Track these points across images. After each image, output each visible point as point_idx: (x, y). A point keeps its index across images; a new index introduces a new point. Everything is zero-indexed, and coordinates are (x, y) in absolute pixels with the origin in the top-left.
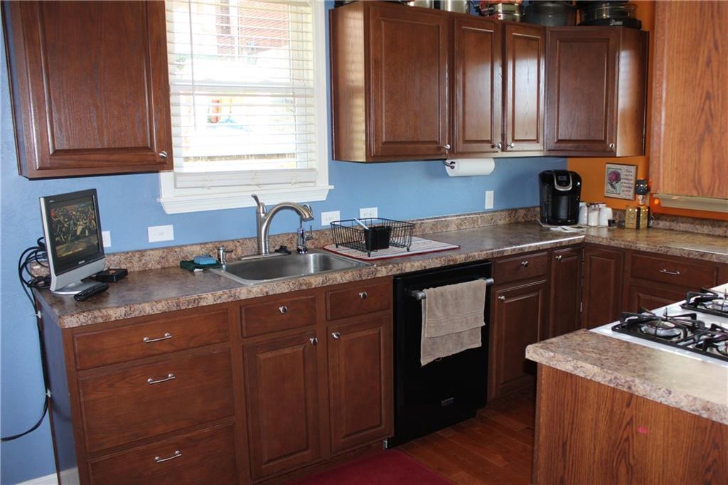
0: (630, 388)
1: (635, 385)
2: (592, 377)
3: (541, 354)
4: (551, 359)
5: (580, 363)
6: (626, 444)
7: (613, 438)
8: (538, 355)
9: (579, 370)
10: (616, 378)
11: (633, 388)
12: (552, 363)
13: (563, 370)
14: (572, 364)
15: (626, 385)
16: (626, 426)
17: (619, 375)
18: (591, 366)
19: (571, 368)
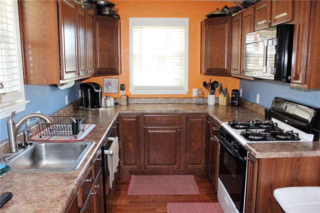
0: (301, 155)
1: (303, 154)
2: (287, 156)
3: (264, 154)
4: (268, 155)
5: (281, 153)
6: (297, 175)
7: (292, 175)
8: (262, 155)
9: (281, 155)
10: (296, 153)
11: (302, 155)
12: (268, 157)
13: (274, 157)
14: (278, 154)
15: (300, 155)
16: (297, 169)
17: (297, 152)
18: (286, 152)
19: (278, 156)
